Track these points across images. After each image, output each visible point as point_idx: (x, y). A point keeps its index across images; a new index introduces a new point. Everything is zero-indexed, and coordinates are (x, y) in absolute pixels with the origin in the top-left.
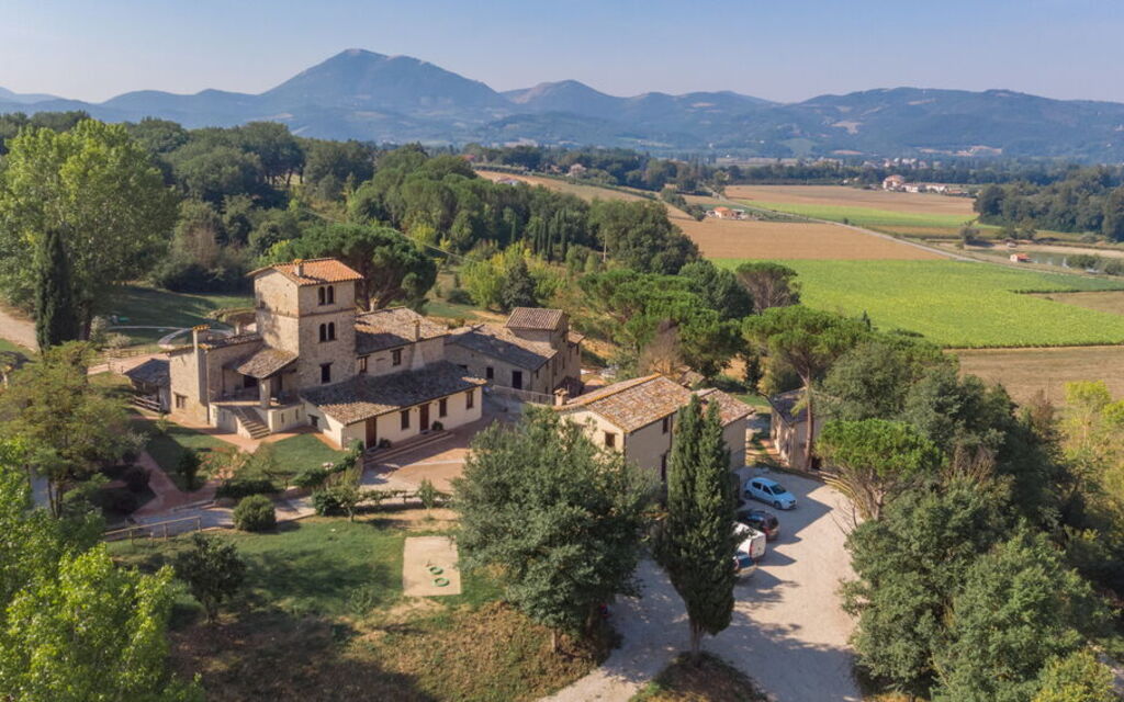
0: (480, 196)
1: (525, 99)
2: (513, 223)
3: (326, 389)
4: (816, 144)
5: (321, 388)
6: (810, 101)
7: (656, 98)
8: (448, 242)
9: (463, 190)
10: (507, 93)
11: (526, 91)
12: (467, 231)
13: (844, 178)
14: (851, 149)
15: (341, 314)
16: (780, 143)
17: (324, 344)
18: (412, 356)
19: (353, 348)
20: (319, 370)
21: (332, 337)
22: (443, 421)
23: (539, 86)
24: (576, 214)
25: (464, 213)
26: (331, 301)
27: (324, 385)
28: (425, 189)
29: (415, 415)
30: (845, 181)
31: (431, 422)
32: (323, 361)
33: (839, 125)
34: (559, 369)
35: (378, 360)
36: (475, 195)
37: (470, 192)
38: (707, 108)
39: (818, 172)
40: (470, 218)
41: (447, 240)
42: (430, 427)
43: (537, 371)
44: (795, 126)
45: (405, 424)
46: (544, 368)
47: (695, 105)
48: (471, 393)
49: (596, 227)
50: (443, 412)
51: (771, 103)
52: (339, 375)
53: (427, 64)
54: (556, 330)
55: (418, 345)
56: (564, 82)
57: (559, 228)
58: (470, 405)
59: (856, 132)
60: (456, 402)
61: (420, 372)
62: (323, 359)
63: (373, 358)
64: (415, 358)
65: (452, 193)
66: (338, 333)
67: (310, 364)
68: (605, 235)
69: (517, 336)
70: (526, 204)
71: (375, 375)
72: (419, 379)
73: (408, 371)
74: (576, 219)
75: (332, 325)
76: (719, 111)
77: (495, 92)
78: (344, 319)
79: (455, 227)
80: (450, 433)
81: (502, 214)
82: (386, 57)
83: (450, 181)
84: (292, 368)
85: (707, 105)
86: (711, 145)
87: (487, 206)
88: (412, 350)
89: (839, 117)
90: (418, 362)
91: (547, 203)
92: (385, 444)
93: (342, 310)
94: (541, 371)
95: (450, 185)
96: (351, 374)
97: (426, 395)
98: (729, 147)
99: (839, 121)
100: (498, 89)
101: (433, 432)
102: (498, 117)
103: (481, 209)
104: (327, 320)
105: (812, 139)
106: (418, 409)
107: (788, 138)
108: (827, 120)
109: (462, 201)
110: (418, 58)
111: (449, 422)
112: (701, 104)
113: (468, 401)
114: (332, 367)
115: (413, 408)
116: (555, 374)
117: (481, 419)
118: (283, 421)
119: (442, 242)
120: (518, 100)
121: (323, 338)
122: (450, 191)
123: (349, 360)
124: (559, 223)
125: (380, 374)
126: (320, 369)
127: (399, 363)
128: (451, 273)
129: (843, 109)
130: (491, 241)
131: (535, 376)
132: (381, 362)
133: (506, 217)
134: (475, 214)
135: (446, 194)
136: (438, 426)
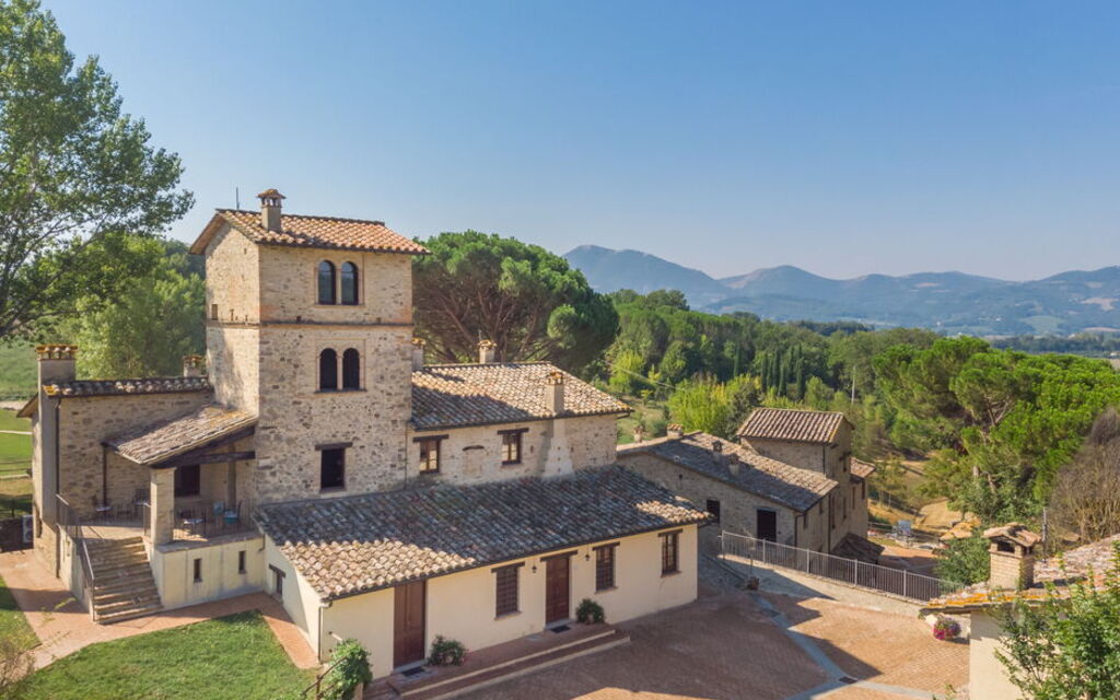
0: (695, 327)
1: (741, 285)
2: (736, 358)
3: (329, 505)
4: (1062, 321)
5: (315, 503)
6: (1054, 278)
7: (876, 280)
8: (657, 375)
9: (677, 320)
10: (723, 280)
11: (743, 277)
12: (680, 363)
13: (1111, 351)
14: (1105, 326)
15: (378, 332)
16: (1022, 320)
17: (328, 397)
18: (546, 447)
19: (406, 413)
20: (315, 459)
21: (352, 383)
22: (605, 600)
23: (755, 272)
24: (814, 349)
25: (677, 344)
26: (353, 300)
27: (328, 496)
28: (633, 319)
29: (533, 580)
30: (1112, 354)
31: (575, 603)
32: (324, 437)
33: (1089, 301)
34: (838, 518)
35: (466, 449)
36: (691, 326)
37: (685, 323)
38: (931, 288)
39: (1077, 344)
40: (684, 349)
41: (656, 372)
42: (573, 615)
43: (805, 514)
44: (1035, 303)
45: (507, 603)
46: (817, 508)
47: (918, 285)
48: (675, 536)
49: (839, 367)
50: (605, 579)
51: (1006, 282)
52: (366, 473)
53: (650, 256)
54: (834, 446)
55: (559, 425)
56: (779, 268)
57: (792, 367)
58: (670, 567)
59: (1111, 308)
60: (637, 556)
61: (562, 485)
62: (328, 431)
63: (455, 442)
64: (552, 454)
65: (663, 323)
66: (367, 376)
67: (290, 441)
68: (855, 375)
69: (761, 452)
70: (750, 344)
71: (460, 482)
72: (556, 496)
73: (538, 480)
74: (814, 355)
75: (352, 357)
76: (947, 291)
77: (712, 279)
78: (385, 346)
79: (667, 358)
80: (620, 631)
81: (722, 348)
82: (613, 251)
83: (663, 312)
84: (238, 446)
85: (933, 285)
86: (939, 324)
87: (704, 337)
88: (548, 434)
89: (1089, 293)
90: (559, 464)
91: (777, 340)
92: (449, 654)
93: (379, 323)
94: (810, 514)
95: (662, 316)
96: (400, 476)
97: (563, 533)
98: (960, 325)
99: (1089, 297)
100: (716, 276)
101: (581, 627)
102: (714, 301)
103: (698, 342)
104: (340, 341)
105: (1056, 316)
106: (543, 566)
107: (1029, 315)
108: (1075, 297)
109: (676, 330)
110: (641, 250)
111: (619, 606)
112: (926, 285)
113: (665, 558)
114: (349, 453)
115: (530, 561)
116: (832, 526)
117: (697, 602)
118: (197, 576)
119: (651, 374)
120: (734, 286)
121: (327, 384)
122: (662, 320)
123: (394, 441)
124: (793, 359)
125: (471, 481)
126: (319, 454)
127: (518, 461)
128: (660, 407)
129: (1092, 285)
130: (708, 373)
131: (801, 520)
132: (474, 454)
133: (727, 353)
134: (690, 345)
135: (657, 323)
136: (591, 612)
